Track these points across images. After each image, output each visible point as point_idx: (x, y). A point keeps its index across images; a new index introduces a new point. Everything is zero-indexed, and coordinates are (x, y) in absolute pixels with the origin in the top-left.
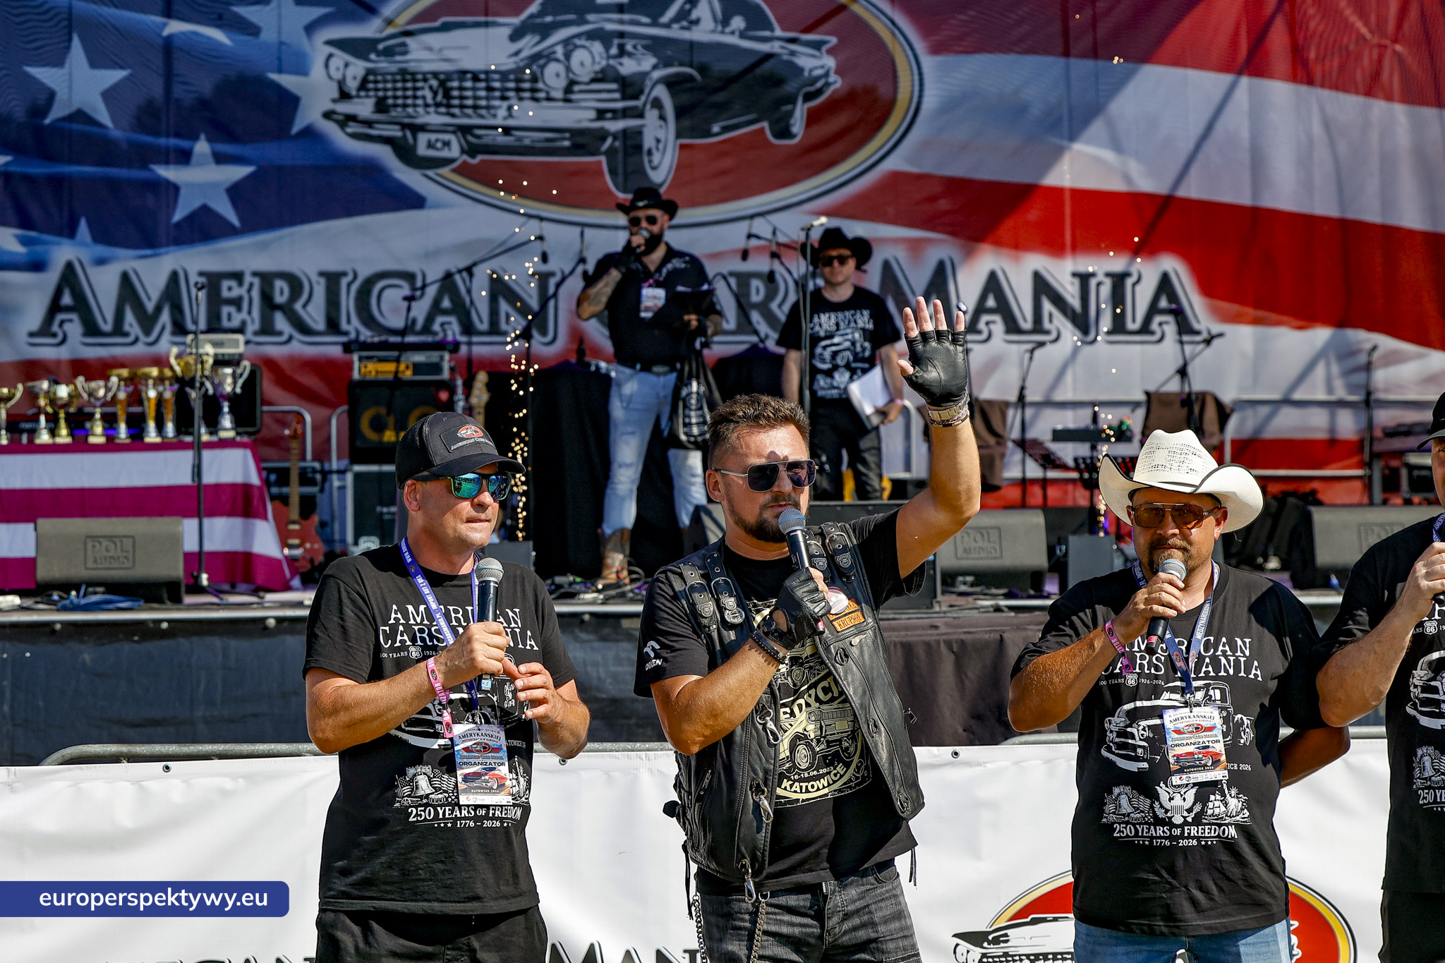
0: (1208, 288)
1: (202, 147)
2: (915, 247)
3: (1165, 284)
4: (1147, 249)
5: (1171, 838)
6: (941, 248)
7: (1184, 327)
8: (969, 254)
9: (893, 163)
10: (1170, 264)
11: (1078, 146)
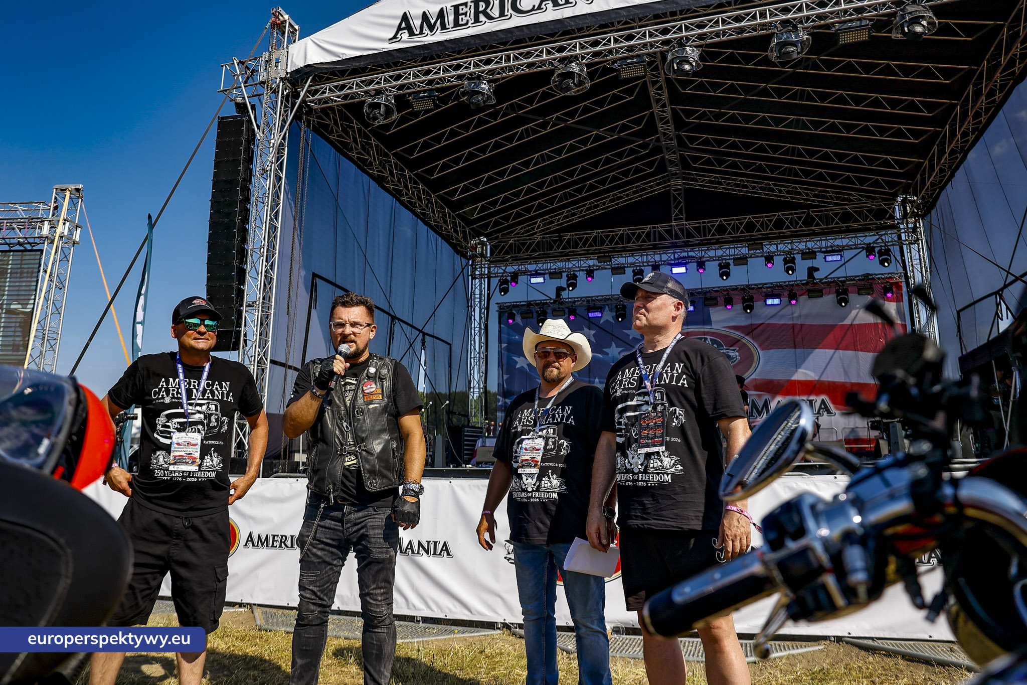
0: (834, 403)
1: (597, 380)
2: (759, 396)
3: (823, 402)
4: (818, 394)
5: (528, 498)
6: (767, 396)
7: (829, 412)
8: (773, 398)
9: (753, 377)
10: (824, 397)
11: (800, 370)
